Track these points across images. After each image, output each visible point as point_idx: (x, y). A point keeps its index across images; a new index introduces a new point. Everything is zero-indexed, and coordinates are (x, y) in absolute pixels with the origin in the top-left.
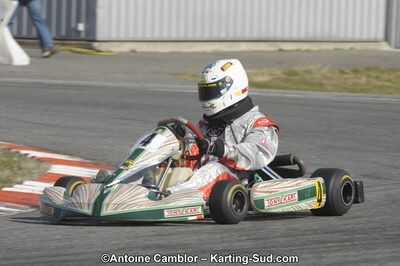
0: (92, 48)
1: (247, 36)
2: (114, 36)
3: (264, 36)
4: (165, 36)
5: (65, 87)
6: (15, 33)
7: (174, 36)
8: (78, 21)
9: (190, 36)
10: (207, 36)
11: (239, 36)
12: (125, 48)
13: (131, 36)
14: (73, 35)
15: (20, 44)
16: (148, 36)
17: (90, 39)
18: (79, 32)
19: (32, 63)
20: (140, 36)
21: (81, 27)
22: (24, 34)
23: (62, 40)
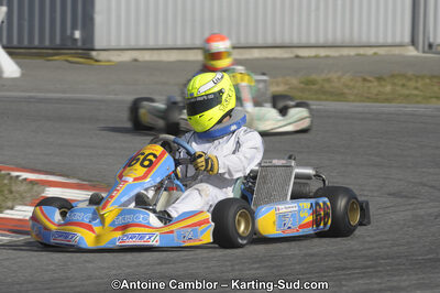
0: (90, 58)
1: (260, 42)
2: (113, 44)
3: (279, 41)
4: (170, 43)
5: (59, 101)
6: (5, 42)
7: (179, 43)
8: (74, 28)
11: (251, 41)
12: (127, 57)
13: (133, 44)
14: (69, 44)
15: (11, 54)
16: (151, 44)
17: (86, 49)
18: (76, 40)
19: (23, 75)
20: (142, 44)
21: (77, 34)
22: (15, 43)
23: (57, 50)
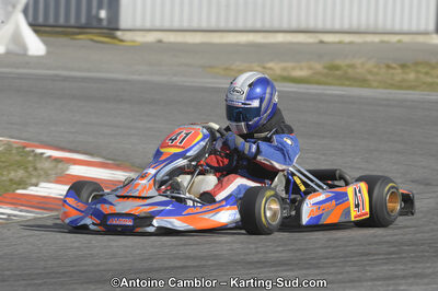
0: (115, 38)
1: (285, 26)
2: (138, 24)
3: (303, 26)
4: (195, 25)
5: (84, 79)
6: (31, 19)
7: (204, 25)
8: (100, 7)
9: (222, 25)
10: (241, 26)
11: (276, 26)
12: (151, 38)
13: (158, 24)
14: (95, 24)
15: (36, 32)
16: (176, 25)
17: (111, 28)
18: (100, 20)
19: (48, 53)
20: (167, 25)
21: (103, 14)
22: (41, 20)
23: (83, 28)
